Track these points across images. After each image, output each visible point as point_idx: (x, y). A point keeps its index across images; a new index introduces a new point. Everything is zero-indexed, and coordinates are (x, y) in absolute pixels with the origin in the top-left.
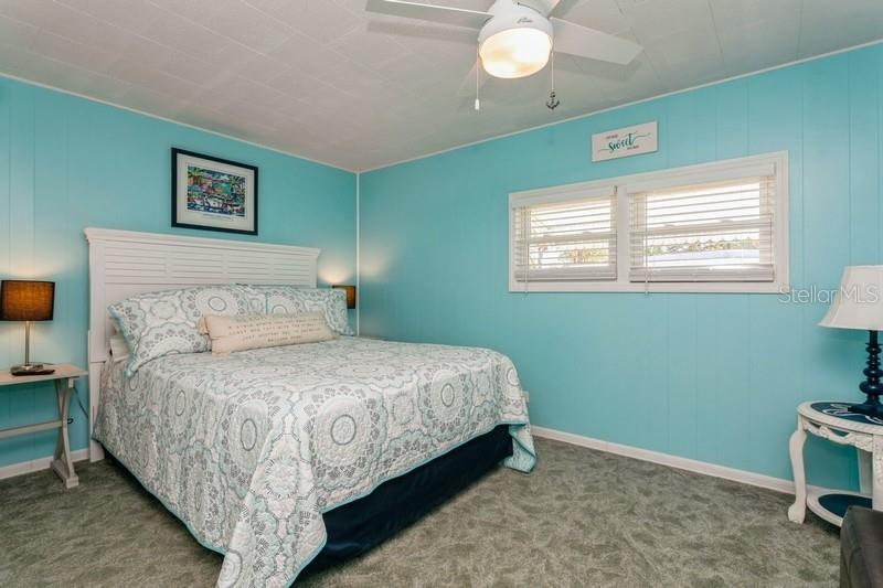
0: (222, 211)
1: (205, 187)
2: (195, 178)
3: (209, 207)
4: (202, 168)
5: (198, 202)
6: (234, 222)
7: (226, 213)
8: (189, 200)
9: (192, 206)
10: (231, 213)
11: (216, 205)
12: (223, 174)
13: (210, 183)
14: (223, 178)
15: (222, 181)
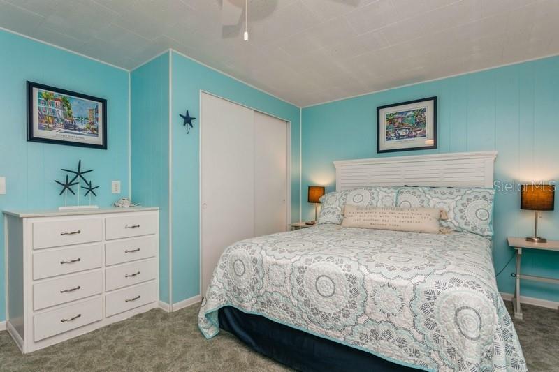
0: (408, 137)
1: (397, 124)
2: (390, 120)
3: (400, 136)
4: (394, 113)
5: (392, 135)
6: (417, 142)
7: (411, 137)
8: (387, 135)
9: (388, 138)
10: (415, 136)
11: (405, 134)
12: (409, 112)
13: (400, 120)
14: (409, 114)
15: (408, 117)
